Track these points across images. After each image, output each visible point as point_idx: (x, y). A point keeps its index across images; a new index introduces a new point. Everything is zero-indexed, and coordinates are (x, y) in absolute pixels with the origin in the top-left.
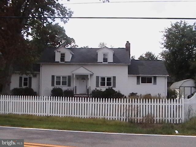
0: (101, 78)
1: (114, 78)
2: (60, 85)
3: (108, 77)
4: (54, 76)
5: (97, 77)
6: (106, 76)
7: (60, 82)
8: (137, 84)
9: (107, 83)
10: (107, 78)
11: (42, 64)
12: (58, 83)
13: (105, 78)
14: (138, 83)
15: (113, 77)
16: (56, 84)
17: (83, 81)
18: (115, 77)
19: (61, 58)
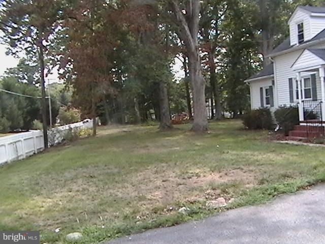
4: (292, 79)
16: (297, 98)
19: (299, 35)
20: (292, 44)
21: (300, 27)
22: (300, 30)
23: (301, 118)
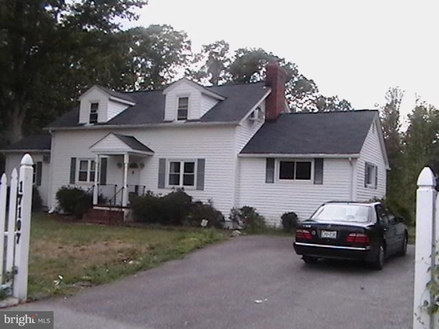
0: (171, 163)
1: (202, 162)
2: (86, 180)
3: (187, 161)
4: (75, 158)
5: (162, 161)
6: (182, 157)
7: (86, 172)
8: (266, 182)
9: (184, 175)
10: (185, 163)
11: (53, 131)
12: (83, 177)
13: (179, 163)
14: (269, 178)
15: (199, 160)
16: (80, 180)
17: (133, 172)
18: (204, 160)
19: (91, 115)
20: (81, 122)
21: (95, 106)
22: (94, 110)
23: (95, 202)
